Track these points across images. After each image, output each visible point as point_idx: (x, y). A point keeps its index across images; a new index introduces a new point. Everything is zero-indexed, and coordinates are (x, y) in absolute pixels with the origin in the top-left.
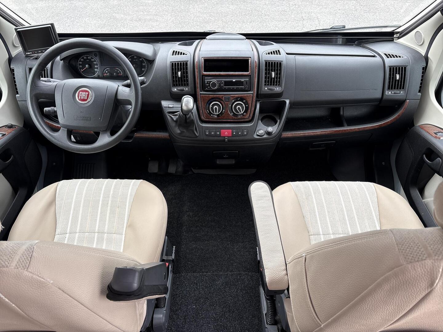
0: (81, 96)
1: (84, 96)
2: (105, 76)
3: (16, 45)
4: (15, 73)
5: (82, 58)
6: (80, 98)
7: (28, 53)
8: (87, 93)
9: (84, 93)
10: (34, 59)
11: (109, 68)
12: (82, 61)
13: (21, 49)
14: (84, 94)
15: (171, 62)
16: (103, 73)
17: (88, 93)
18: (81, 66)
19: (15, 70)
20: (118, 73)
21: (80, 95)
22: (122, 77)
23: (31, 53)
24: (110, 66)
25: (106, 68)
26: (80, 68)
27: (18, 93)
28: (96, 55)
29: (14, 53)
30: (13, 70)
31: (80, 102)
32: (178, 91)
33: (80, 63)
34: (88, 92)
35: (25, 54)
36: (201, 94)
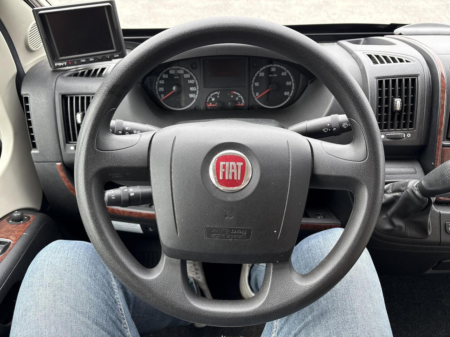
0: (224, 173)
1: (233, 173)
2: (209, 108)
3: (32, 48)
4: (31, 104)
5: (165, 73)
6: (221, 178)
7: (60, 64)
8: (240, 164)
9: (231, 163)
10: (70, 76)
11: (218, 91)
12: (165, 79)
13: (45, 54)
14: (231, 167)
15: (377, 78)
16: (206, 102)
17: (242, 164)
18: (162, 89)
19: (30, 100)
20: (236, 102)
21: (222, 170)
22: (243, 109)
23: (65, 63)
24: (220, 89)
25: (213, 92)
26: (160, 93)
27: (34, 146)
28: (194, 66)
29: (27, 64)
30: (27, 99)
31: (222, 188)
32: (388, 140)
33: (161, 82)
34: (242, 160)
35: (52, 64)
36: (444, 146)
